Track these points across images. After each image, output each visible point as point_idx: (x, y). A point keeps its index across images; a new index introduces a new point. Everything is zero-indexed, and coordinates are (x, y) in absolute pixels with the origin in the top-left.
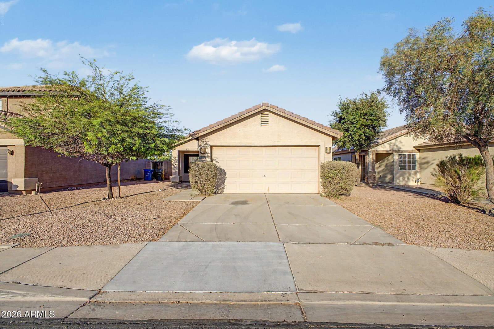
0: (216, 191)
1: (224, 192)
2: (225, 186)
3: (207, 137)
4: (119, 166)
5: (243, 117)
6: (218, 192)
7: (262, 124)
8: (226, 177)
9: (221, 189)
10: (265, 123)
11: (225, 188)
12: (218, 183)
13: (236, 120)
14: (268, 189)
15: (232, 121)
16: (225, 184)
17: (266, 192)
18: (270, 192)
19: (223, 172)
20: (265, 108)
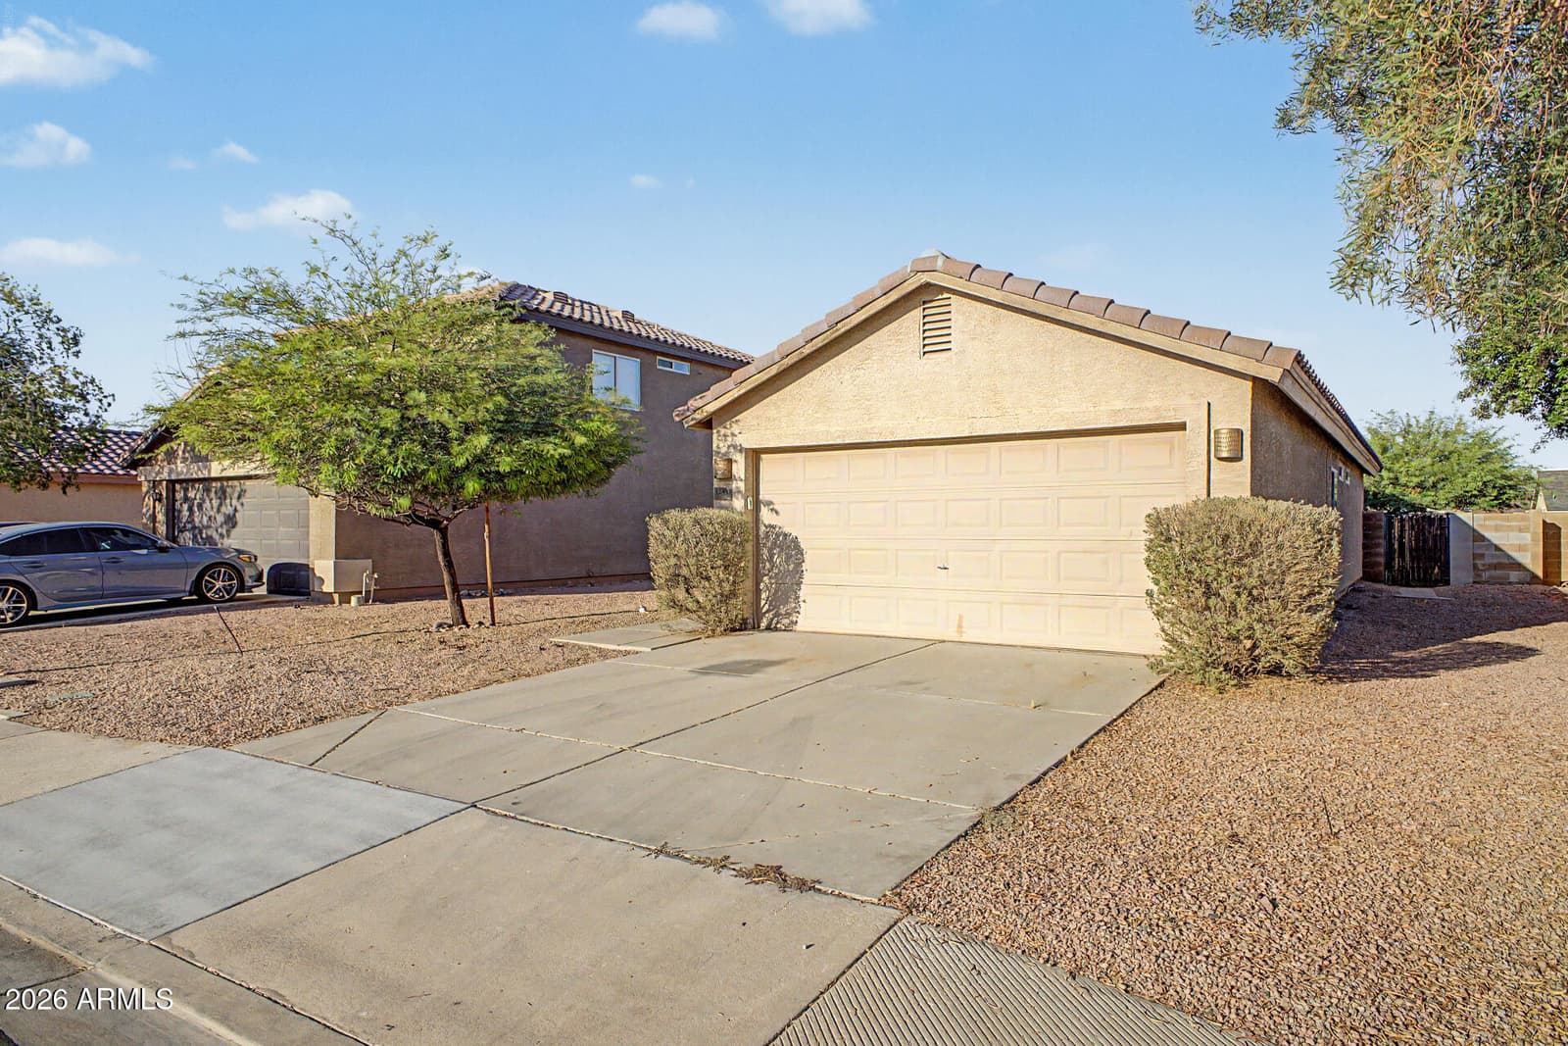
0: (772, 619)
1: (798, 627)
2: (801, 603)
3: (737, 418)
4: (486, 526)
5: (843, 328)
6: (778, 626)
7: (927, 349)
8: (804, 569)
9: (788, 614)
10: (934, 344)
11: (801, 611)
12: (776, 591)
13: (819, 343)
14: (960, 626)
15: (807, 350)
16: (804, 592)
17: (951, 634)
18: (964, 639)
19: (792, 548)
20: (925, 278)
